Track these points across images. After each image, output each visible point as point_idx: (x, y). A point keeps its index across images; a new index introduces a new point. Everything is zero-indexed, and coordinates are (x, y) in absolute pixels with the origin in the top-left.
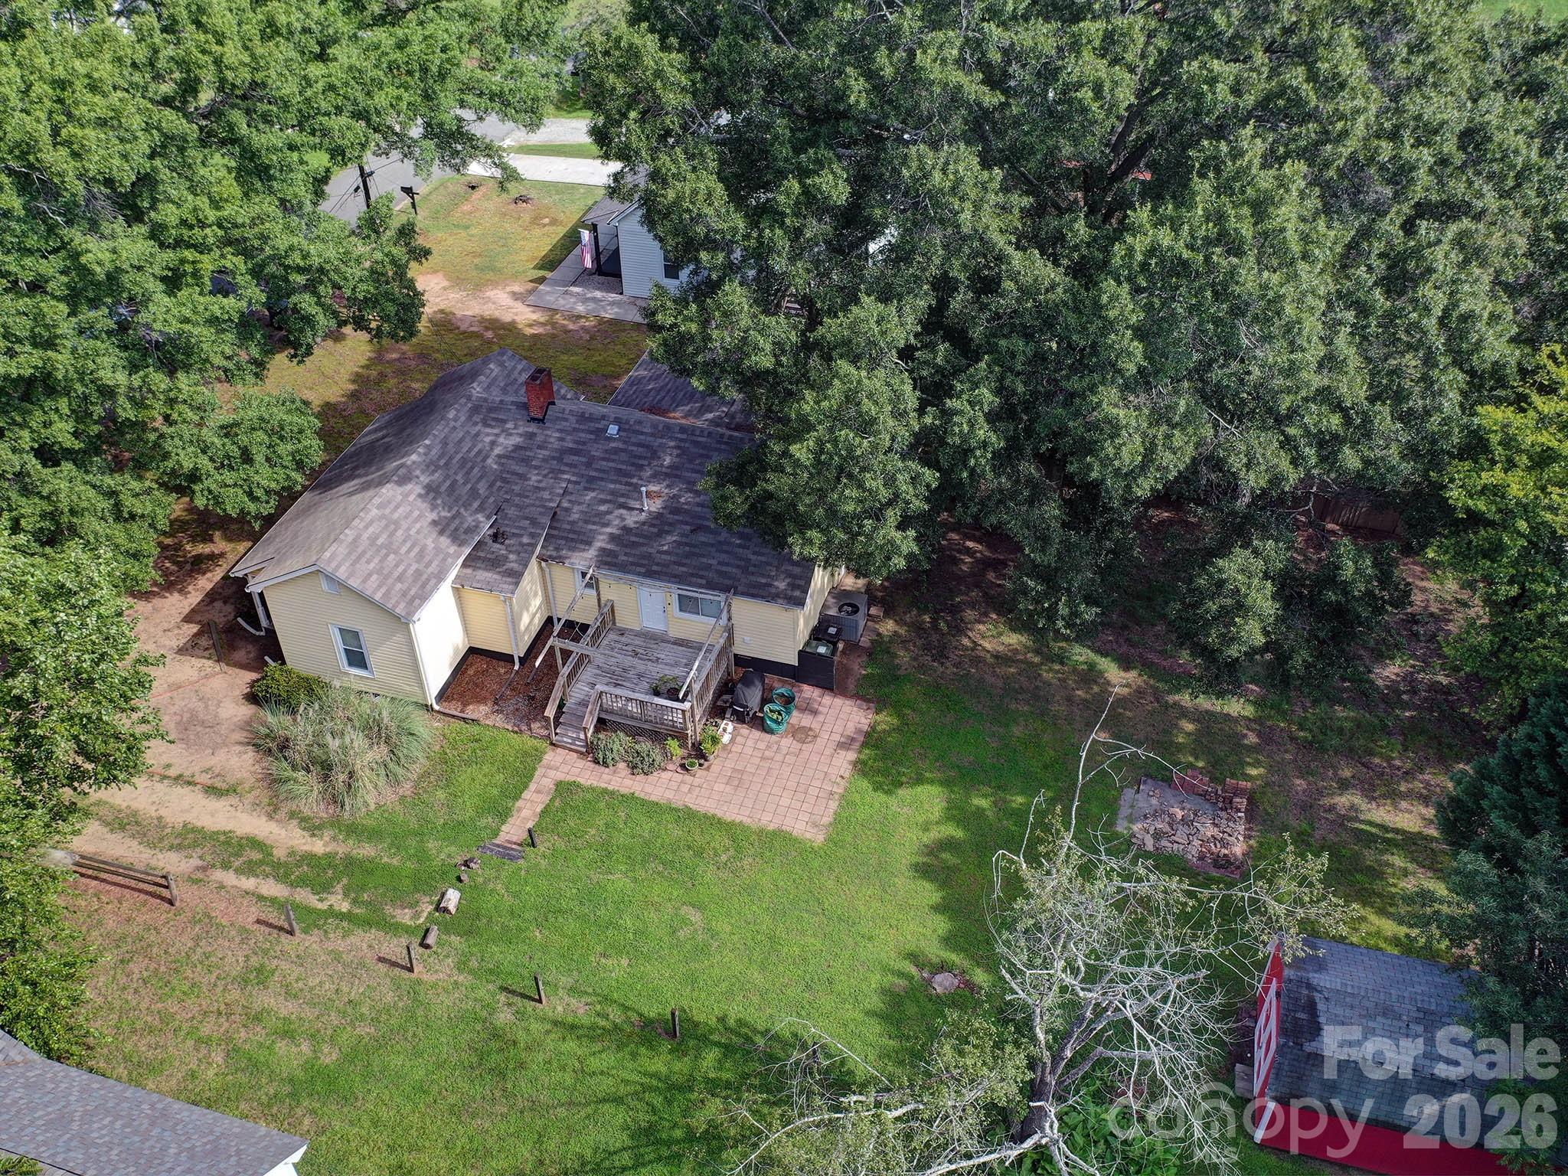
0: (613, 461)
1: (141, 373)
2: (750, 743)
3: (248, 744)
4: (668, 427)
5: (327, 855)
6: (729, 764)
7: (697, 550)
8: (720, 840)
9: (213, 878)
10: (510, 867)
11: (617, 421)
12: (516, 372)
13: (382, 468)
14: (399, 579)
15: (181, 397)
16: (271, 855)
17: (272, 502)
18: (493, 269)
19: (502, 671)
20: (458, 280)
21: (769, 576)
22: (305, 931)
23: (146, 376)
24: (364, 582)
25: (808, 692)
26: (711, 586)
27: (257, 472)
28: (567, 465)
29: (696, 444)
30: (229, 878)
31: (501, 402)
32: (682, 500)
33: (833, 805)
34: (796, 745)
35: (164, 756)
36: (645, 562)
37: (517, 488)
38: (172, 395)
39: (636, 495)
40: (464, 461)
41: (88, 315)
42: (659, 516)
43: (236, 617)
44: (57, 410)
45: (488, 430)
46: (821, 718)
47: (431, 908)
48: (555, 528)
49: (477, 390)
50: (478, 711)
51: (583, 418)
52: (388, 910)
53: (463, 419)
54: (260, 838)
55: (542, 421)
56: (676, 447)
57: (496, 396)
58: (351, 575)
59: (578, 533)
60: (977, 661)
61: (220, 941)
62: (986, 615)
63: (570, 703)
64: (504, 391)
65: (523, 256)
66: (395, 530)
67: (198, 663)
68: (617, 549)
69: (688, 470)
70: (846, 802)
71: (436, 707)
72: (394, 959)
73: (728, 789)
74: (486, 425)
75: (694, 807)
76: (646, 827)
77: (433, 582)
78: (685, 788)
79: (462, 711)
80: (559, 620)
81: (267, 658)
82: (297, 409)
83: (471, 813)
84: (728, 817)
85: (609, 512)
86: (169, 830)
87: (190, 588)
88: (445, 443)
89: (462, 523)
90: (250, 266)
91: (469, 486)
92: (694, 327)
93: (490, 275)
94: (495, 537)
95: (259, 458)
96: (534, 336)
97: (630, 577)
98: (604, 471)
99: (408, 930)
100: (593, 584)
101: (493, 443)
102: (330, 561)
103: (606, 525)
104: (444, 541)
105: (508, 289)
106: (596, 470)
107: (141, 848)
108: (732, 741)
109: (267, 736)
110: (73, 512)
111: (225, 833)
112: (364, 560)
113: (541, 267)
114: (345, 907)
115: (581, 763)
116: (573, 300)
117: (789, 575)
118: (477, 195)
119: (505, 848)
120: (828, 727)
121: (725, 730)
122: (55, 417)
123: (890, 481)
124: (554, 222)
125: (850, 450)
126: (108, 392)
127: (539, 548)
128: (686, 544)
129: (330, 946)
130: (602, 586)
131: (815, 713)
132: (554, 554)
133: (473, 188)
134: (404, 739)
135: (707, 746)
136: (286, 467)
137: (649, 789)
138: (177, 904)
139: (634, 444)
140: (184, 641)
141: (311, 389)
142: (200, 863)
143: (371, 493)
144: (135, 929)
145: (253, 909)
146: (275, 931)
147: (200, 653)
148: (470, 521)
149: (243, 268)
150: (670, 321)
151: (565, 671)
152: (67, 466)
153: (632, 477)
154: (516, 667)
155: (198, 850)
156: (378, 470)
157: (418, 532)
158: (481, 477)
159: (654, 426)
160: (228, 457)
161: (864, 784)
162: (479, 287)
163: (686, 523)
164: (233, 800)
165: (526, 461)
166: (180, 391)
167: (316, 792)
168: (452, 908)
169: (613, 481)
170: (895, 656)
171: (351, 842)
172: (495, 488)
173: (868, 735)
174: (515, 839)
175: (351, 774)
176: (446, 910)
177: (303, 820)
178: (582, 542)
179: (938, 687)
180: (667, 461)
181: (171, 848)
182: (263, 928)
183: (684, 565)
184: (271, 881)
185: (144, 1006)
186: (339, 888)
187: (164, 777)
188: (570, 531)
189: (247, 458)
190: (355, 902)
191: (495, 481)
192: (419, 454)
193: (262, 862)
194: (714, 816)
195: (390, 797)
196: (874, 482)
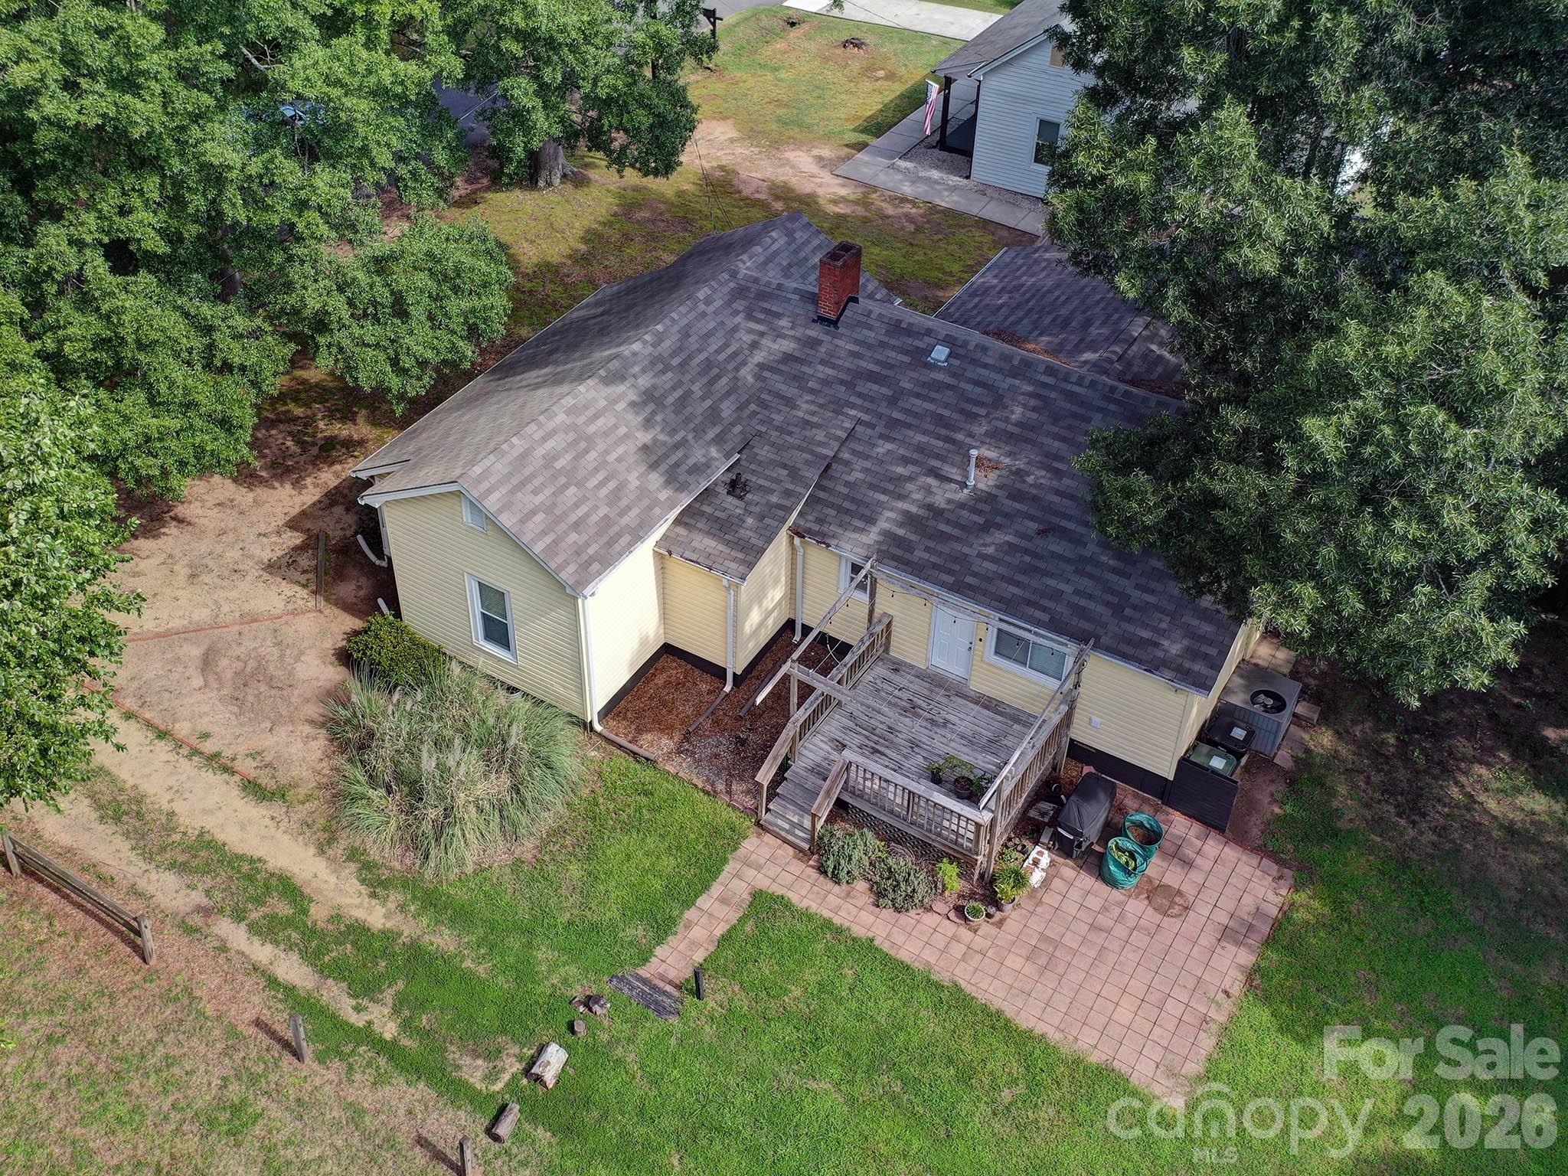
0: (932, 400)
1: (266, 156)
2: (1075, 894)
3: (323, 725)
4: (1027, 364)
5: (389, 936)
6: (1036, 925)
7: (1042, 565)
8: (1003, 1062)
9: (215, 930)
10: (654, 1025)
11: (948, 341)
12: (808, 249)
13: (588, 356)
14: (576, 526)
15: (314, 200)
16: (305, 912)
17: (426, 379)
18: (800, 125)
19: (704, 687)
20: (751, 133)
21: (1156, 630)
22: (321, 1059)
23: (271, 160)
24: (523, 521)
25: (1179, 825)
26: (1056, 626)
27: (411, 333)
28: (860, 395)
29: (1070, 396)
30: (236, 935)
31: (780, 286)
32: (1030, 479)
33: (1207, 1043)
34: (1151, 916)
35: (206, 719)
36: (957, 568)
37: (778, 418)
38: (302, 194)
39: (958, 458)
40: (708, 365)
41: (192, 49)
42: (989, 498)
43: (356, 533)
44: (141, 193)
45: (753, 325)
46: (1196, 876)
47: (517, 1067)
48: (824, 489)
49: (746, 265)
50: (657, 745)
51: (896, 328)
52: (453, 1053)
53: (718, 303)
54: (297, 881)
55: (834, 323)
56: (1031, 395)
57: (772, 276)
58: (506, 507)
59: (859, 503)
60: (1473, 829)
61: (195, 1042)
62: (1491, 751)
63: (798, 766)
64: (786, 272)
65: (842, 113)
66: (586, 451)
67: (289, 589)
68: (913, 537)
69: (1049, 434)
70: (1229, 1041)
71: (598, 727)
72: (441, 1145)
73: (1029, 969)
74: (750, 317)
75: (969, 990)
76: (885, 1005)
77: (626, 539)
78: (958, 950)
79: (633, 741)
80: (806, 630)
81: (380, 601)
82: (488, 252)
83: (614, 913)
84: (1025, 1020)
85: (910, 479)
86: (177, 837)
87: (309, 481)
88: (685, 334)
89: (686, 456)
90: (449, 21)
91: (708, 403)
92: (1144, 181)
93: (794, 131)
94: (736, 486)
95: (418, 313)
96: (839, 216)
97: (927, 586)
98: (916, 415)
99: (475, 1099)
100: (869, 586)
101: (755, 345)
102: (480, 479)
103: (902, 497)
104: (655, 479)
105: (815, 152)
106: (904, 411)
107: (132, 856)
108: (1046, 883)
109: (348, 722)
110: (141, 346)
111: (252, 861)
112: (529, 487)
113: (865, 131)
114: (389, 1030)
115: (797, 867)
116: (899, 177)
117: (1192, 634)
118: (795, 33)
119: (654, 988)
120: (1209, 896)
121: (1036, 863)
122: (136, 201)
123: (1490, 516)
124: (891, 77)
125: (1432, 443)
126: (214, 177)
127: (795, 515)
128: (1026, 551)
129: (351, 1094)
130: (880, 590)
131: (1188, 864)
132: (816, 527)
133: (793, 24)
134: (537, 773)
135: (1003, 887)
136: (453, 332)
137: (899, 938)
138: (153, 962)
139: (971, 381)
140: (279, 553)
141: (532, 242)
142: (205, 901)
143: (564, 389)
144: (82, 988)
145: (256, 999)
146: (278, 1047)
147: (297, 576)
148: (698, 456)
149: (439, 24)
150: (1096, 169)
151: (799, 716)
152: (145, 279)
153: (959, 430)
154: (728, 688)
155: (208, 879)
156: (582, 358)
157: (619, 460)
158: (728, 394)
159: (1006, 358)
160: (375, 304)
161: (1263, 1015)
162: (777, 144)
163: (1032, 518)
164: (277, 809)
165: (799, 379)
166: (314, 189)
167: (393, 824)
168: (550, 1077)
169: (925, 432)
170: (1332, 793)
171: (425, 921)
172: (746, 413)
173: (1277, 925)
174: (672, 974)
175: (448, 811)
176: (539, 1079)
177: (367, 866)
178: (862, 517)
179: (1405, 864)
180: (1017, 413)
181: (172, 866)
182: (261, 1036)
183: (1018, 584)
184: (295, 956)
185: (56, 1124)
186: (388, 995)
187: (195, 752)
188: (846, 497)
189: (401, 311)
190: (406, 1026)
191: (748, 402)
192: (645, 343)
193: (288, 922)
194: (999, 1013)
195: (499, 855)
196: (1455, 516)
